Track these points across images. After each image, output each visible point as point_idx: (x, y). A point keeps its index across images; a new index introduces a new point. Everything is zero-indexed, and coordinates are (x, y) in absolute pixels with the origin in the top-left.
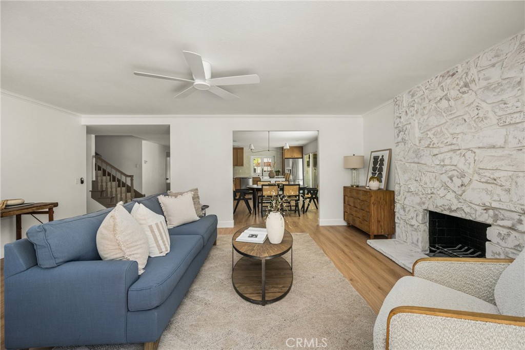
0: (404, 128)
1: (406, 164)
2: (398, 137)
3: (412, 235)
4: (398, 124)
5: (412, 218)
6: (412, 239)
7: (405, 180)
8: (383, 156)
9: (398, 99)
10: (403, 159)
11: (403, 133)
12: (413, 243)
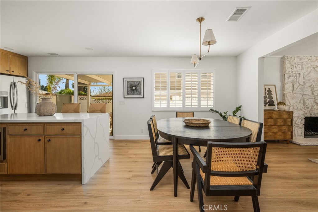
0: (294, 75)
1: (294, 94)
2: (289, 79)
3: (297, 131)
4: (289, 72)
5: (298, 123)
6: (298, 133)
7: (293, 103)
8: (269, 89)
9: (289, 57)
10: (291, 92)
11: (293, 78)
12: (298, 135)
